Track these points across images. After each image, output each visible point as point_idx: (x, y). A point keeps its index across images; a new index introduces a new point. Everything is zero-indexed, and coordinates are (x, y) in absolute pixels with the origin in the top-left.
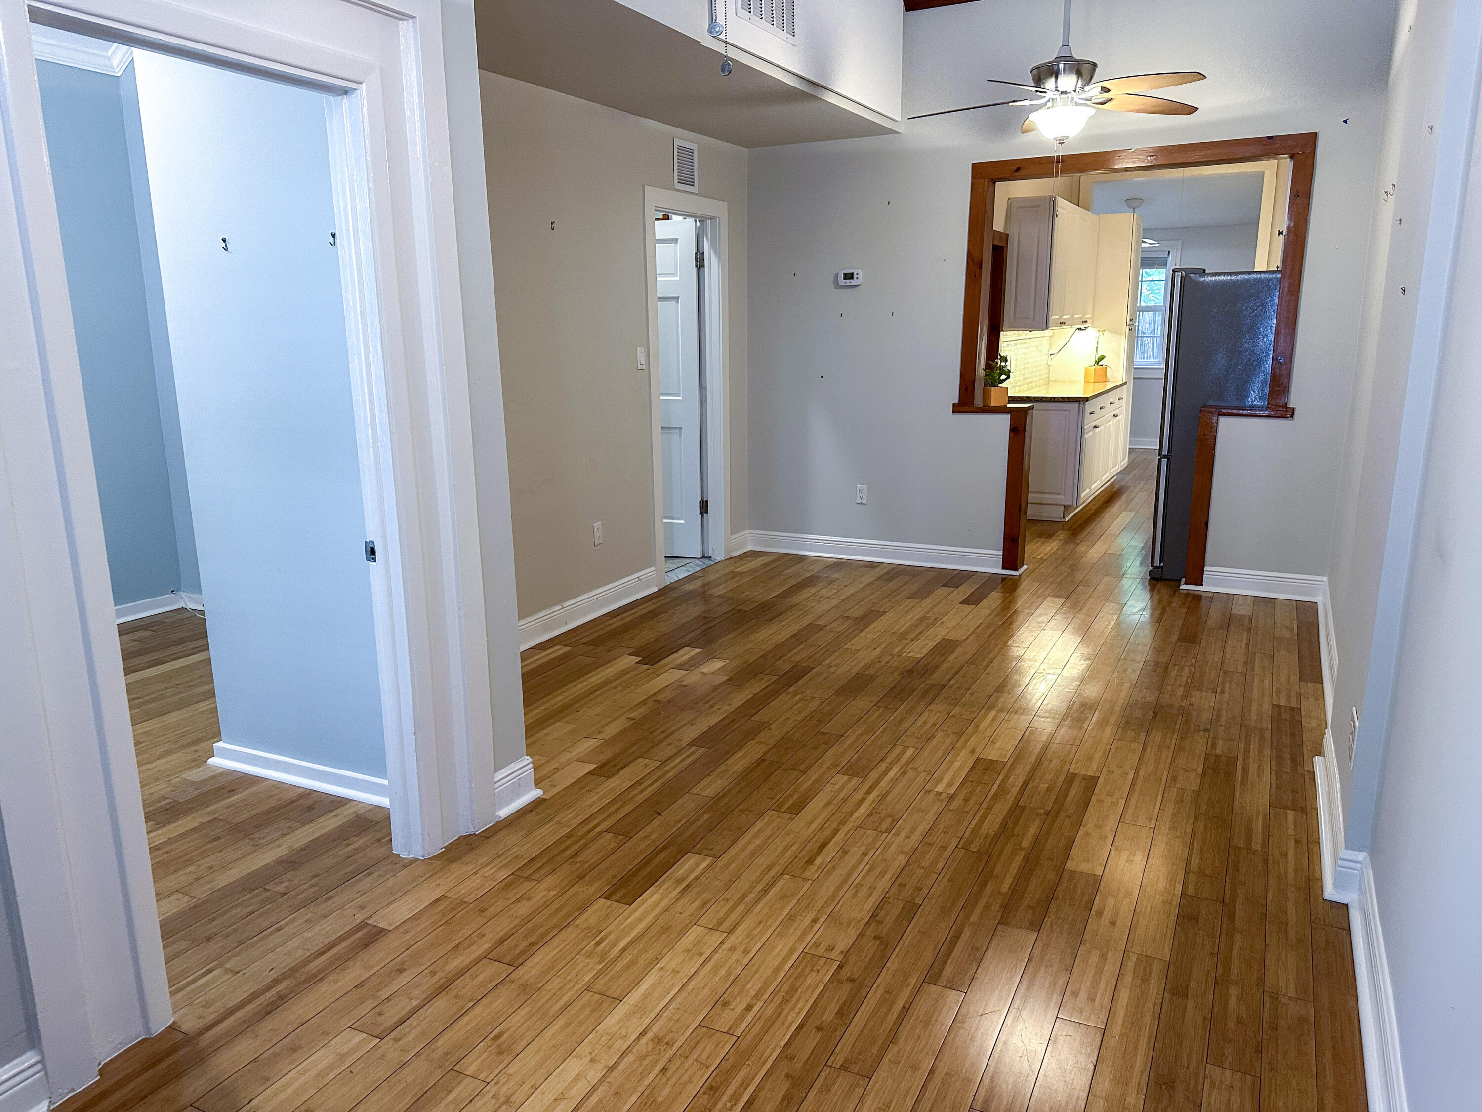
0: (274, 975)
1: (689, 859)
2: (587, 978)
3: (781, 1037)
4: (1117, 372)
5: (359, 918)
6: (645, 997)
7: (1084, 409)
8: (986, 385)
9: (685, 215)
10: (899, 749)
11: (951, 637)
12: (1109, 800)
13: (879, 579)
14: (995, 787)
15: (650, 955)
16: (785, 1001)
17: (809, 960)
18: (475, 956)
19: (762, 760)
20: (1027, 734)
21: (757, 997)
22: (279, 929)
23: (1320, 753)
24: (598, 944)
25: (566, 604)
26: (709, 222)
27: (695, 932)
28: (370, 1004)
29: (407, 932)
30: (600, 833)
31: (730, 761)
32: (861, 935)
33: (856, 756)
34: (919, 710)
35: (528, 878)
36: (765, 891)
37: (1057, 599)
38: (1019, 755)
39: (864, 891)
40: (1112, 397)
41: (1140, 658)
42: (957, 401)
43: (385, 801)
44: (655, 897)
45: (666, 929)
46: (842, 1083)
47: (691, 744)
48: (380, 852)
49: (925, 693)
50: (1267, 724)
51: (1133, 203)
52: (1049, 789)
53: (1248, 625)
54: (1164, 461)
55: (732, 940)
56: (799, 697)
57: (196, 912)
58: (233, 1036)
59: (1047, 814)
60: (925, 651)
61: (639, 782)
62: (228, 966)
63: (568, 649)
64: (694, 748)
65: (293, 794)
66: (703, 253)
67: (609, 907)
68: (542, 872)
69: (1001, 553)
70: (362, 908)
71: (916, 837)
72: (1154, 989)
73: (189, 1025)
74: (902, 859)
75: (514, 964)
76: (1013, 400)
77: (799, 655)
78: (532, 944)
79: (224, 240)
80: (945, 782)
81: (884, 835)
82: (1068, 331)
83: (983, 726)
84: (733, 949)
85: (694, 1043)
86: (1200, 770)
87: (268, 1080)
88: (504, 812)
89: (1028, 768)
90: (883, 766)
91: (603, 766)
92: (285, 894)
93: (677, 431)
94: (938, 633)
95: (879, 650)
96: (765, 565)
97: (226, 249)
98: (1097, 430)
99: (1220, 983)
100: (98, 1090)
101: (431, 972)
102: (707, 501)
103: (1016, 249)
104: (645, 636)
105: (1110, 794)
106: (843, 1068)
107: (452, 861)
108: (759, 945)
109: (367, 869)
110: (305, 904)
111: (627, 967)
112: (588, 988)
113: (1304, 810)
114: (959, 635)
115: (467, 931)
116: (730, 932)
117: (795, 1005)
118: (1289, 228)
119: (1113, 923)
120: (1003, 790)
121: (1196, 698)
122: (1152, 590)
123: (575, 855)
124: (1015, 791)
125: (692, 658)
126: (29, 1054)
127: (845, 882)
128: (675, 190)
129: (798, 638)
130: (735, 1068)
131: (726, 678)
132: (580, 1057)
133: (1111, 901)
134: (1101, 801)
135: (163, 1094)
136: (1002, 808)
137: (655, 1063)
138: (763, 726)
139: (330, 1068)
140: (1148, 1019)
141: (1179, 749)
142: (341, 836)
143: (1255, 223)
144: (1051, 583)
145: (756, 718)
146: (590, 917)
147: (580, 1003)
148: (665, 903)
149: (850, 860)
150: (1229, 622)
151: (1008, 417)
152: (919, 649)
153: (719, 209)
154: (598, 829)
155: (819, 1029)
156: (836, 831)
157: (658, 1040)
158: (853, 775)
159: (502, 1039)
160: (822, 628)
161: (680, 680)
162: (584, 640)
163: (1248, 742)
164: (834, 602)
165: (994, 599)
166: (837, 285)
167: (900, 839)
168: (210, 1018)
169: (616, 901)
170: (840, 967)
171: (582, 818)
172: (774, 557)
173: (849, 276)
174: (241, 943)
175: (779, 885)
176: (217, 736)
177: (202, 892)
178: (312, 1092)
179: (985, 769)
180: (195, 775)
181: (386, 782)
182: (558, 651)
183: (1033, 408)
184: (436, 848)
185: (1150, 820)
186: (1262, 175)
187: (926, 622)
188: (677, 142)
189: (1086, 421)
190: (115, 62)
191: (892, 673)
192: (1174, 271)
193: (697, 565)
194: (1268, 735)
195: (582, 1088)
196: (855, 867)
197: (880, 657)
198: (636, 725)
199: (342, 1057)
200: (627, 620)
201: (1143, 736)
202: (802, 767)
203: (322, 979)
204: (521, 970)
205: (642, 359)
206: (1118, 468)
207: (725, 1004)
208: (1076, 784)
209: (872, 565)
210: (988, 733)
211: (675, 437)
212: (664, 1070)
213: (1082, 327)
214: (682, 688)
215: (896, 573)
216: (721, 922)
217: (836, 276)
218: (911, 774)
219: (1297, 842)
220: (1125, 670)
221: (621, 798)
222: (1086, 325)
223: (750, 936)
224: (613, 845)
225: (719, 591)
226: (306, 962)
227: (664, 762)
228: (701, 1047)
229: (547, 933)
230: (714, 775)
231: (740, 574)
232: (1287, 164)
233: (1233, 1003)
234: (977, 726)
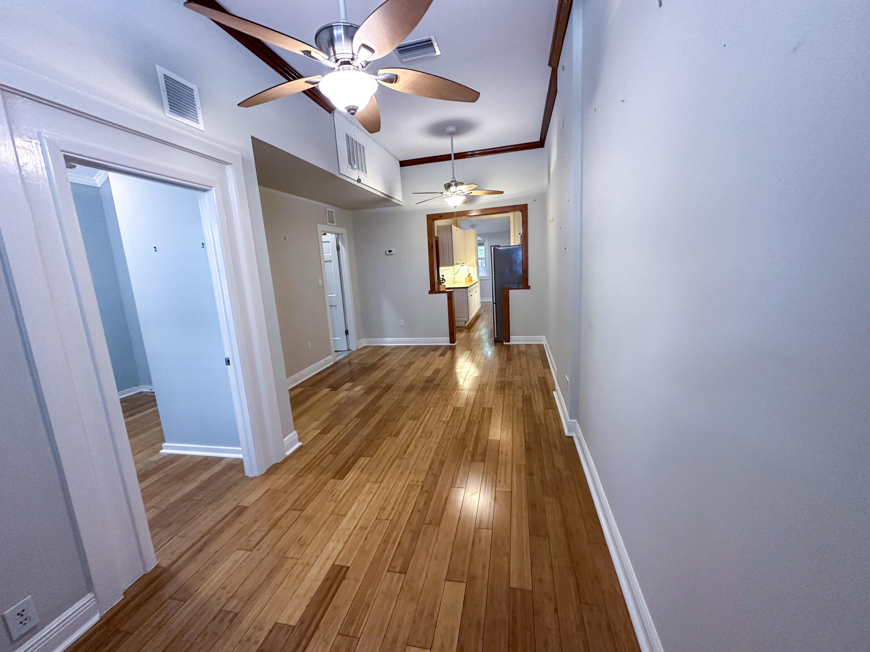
0: (200, 535)
1: (362, 459)
2: (331, 510)
3: (406, 516)
4: (475, 279)
5: (235, 504)
6: (354, 512)
7: (467, 291)
8: (438, 284)
9: (332, 233)
10: (428, 408)
11: (438, 367)
12: (497, 415)
13: (411, 351)
14: (462, 416)
15: (353, 496)
16: (405, 503)
17: (411, 487)
18: (285, 510)
19: (382, 419)
20: (468, 396)
21: (395, 503)
22: (200, 515)
23: (555, 390)
24: (333, 496)
25: (300, 373)
26: (340, 235)
27: (368, 485)
28: (244, 539)
29: (256, 506)
30: (327, 455)
31: (370, 421)
32: (427, 475)
33: (414, 413)
34: (432, 394)
35: (301, 476)
36: (392, 465)
37: (468, 352)
38: (467, 404)
39: (425, 459)
40: (474, 286)
41: (497, 367)
42: (430, 290)
43: (240, 456)
44: (352, 475)
45: (357, 486)
46: (430, 528)
47: (355, 417)
48: (241, 476)
49: (433, 388)
50: (537, 383)
51: (473, 226)
52: (478, 414)
53: (525, 353)
54: (494, 305)
55: (382, 485)
56: (391, 395)
57: (162, 515)
58: (186, 563)
59: (479, 422)
60: (431, 373)
61: (338, 434)
62: (180, 534)
63: (303, 389)
64: (356, 419)
65: (198, 459)
66: (339, 246)
67: (335, 482)
68: (307, 473)
69: (449, 338)
70: (236, 500)
71: (439, 437)
72: (523, 475)
73: (165, 564)
74: (436, 446)
75: (302, 510)
76: (447, 289)
77: (388, 381)
78: (308, 501)
79: (155, 248)
80: (445, 416)
81: (429, 439)
82: (459, 266)
83: (454, 396)
84: (383, 488)
85: (375, 526)
86: (522, 400)
87: (205, 578)
88: (288, 453)
89: (471, 408)
90: (424, 414)
91: (323, 430)
92: (201, 500)
93: (335, 307)
94: (433, 368)
95: (415, 375)
96: (371, 350)
97: (156, 251)
98: (472, 297)
99: (542, 469)
100: (124, 602)
101: (268, 520)
102: (348, 330)
103: (441, 241)
104: (331, 381)
105: (497, 413)
106: (430, 523)
107: (272, 474)
108: (392, 485)
109: (236, 484)
110: (210, 503)
111: (346, 503)
112: (332, 514)
113: (554, 409)
114: (440, 367)
115: (280, 501)
116: (381, 483)
117: (409, 505)
118: (523, 233)
119: (506, 455)
120: (464, 417)
121: (515, 378)
122: (495, 345)
123: (318, 465)
124: (468, 416)
125: (350, 386)
126: (89, 595)
127: (418, 458)
128: (327, 225)
129: (387, 375)
130: (392, 532)
131: (363, 392)
132: (333, 541)
133: (504, 448)
134: (495, 415)
135: (155, 597)
136: (465, 422)
137: (362, 537)
138: (380, 407)
139: (231, 568)
140: (523, 485)
141: (514, 395)
142: (223, 472)
143: (509, 232)
144: (466, 346)
145: (377, 405)
146: (328, 486)
147: (330, 519)
148: (356, 476)
149: (418, 450)
150: (520, 353)
151: (446, 294)
152: (428, 373)
153: (343, 231)
154: (326, 453)
155: (419, 511)
156: (412, 440)
157: (362, 528)
158: (414, 420)
159: (301, 541)
160: (394, 370)
161: (347, 395)
162: (309, 385)
163: (533, 389)
164: (397, 361)
165: (449, 354)
166: (386, 254)
167: (434, 439)
168: (174, 559)
169: (338, 479)
170: (422, 487)
171: (318, 451)
172: (373, 347)
173: (390, 251)
174: (184, 524)
175: (396, 462)
176: (164, 441)
177: (163, 507)
178: (225, 579)
179: (457, 410)
180: (155, 458)
181: (240, 449)
182: (299, 390)
183: (453, 291)
184: (264, 471)
185: (510, 419)
186: (509, 217)
187: (429, 364)
188: (327, 209)
189: (468, 294)
190: (97, 182)
191: (421, 383)
192: (491, 246)
193: (347, 353)
194: (538, 387)
195: (336, 552)
196: (421, 452)
197: (416, 377)
198: (334, 413)
199: (236, 561)
200: (324, 375)
201: (503, 392)
202: (396, 419)
203: (222, 532)
204: (305, 512)
205: (321, 283)
206: (478, 308)
207: (384, 509)
208: (486, 410)
209: (408, 347)
210: (456, 398)
211: (334, 308)
212: (366, 538)
213: (463, 265)
214: (349, 398)
215: (416, 348)
216: (377, 479)
217: (386, 252)
218: (433, 416)
219: (554, 419)
220: (493, 372)
221: (333, 440)
222: (464, 264)
223: (389, 482)
224: (332, 459)
225: (356, 361)
226: (216, 525)
227: (346, 425)
228: (378, 527)
229: (312, 496)
230: (366, 427)
231: (362, 354)
232: (519, 214)
233: (547, 474)
234: (452, 397)
